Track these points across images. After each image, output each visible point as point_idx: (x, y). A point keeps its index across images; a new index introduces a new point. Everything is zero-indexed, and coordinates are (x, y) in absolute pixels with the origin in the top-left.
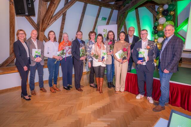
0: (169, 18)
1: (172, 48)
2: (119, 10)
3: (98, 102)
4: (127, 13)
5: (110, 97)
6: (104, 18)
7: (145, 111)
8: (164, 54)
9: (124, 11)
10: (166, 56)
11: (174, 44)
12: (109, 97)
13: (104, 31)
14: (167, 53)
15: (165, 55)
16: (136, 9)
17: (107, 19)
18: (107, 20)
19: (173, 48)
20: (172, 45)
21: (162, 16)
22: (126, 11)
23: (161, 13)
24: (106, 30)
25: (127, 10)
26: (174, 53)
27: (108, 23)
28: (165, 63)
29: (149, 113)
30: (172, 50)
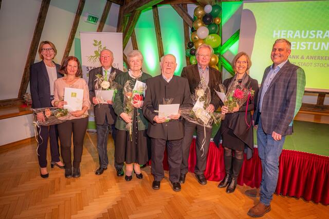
0: (213, 29)
1: (284, 86)
2: (122, 5)
3: (95, 200)
4: (140, 13)
5: (120, 183)
6: (93, 18)
7: (192, 204)
8: (268, 99)
9: (134, 8)
10: (272, 103)
11: (289, 79)
12: (117, 184)
13: (95, 45)
14: (275, 95)
15: (270, 100)
16: (155, 7)
17: (99, 20)
18: (98, 23)
19: (286, 87)
20: (284, 81)
21: (203, 25)
22: (138, 7)
23: (200, 19)
24: (100, 42)
25: (140, 6)
26: (287, 96)
27: (100, 29)
28: (270, 115)
29: (199, 206)
30: (285, 90)
